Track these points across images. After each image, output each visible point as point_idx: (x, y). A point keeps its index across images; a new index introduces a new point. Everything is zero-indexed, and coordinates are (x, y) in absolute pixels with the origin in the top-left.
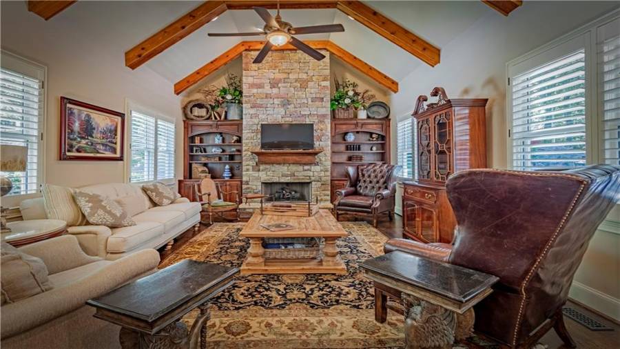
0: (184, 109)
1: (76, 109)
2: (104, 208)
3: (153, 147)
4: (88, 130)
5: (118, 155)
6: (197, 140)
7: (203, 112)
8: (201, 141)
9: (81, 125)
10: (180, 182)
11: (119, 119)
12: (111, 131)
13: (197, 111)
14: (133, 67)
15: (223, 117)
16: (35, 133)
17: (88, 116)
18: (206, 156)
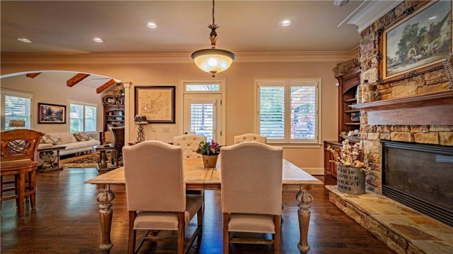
0: (103, 99)
1: (44, 106)
2: (51, 139)
3: (82, 118)
4: (49, 112)
5: (63, 121)
6: (110, 114)
7: (113, 101)
8: (113, 114)
9: (47, 111)
10: (101, 133)
11: (63, 108)
12: (60, 113)
13: (109, 101)
14: (71, 86)
15: (121, 103)
16: (30, 115)
17: (49, 108)
18: (116, 121)
